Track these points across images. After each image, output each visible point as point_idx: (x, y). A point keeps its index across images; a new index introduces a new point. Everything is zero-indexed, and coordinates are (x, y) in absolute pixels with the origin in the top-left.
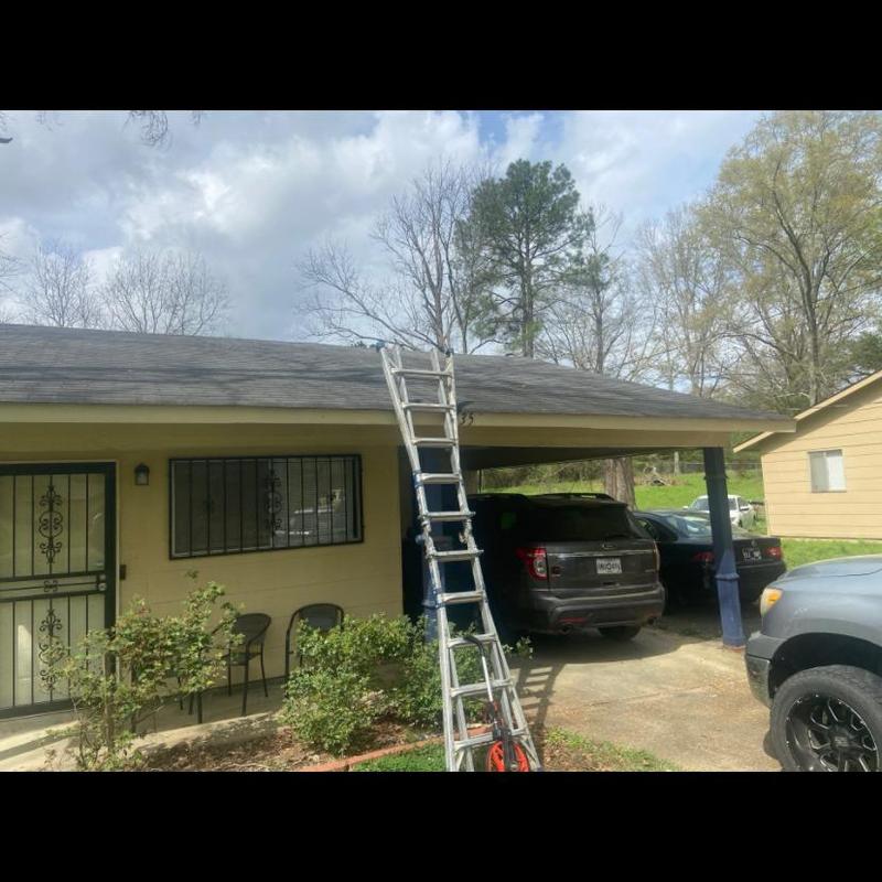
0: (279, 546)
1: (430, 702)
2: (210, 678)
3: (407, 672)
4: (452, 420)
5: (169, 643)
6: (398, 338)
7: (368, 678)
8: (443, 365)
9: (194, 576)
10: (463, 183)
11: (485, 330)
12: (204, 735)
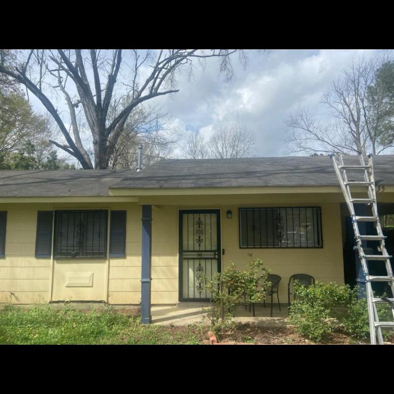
0: (284, 247)
1: (362, 327)
2: (259, 298)
3: (349, 311)
4: (372, 190)
5: (243, 281)
6: (335, 150)
7: (329, 310)
8: (366, 162)
9: (251, 256)
10: (372, 67)
11: (386, 141)
12: (256, 322)
